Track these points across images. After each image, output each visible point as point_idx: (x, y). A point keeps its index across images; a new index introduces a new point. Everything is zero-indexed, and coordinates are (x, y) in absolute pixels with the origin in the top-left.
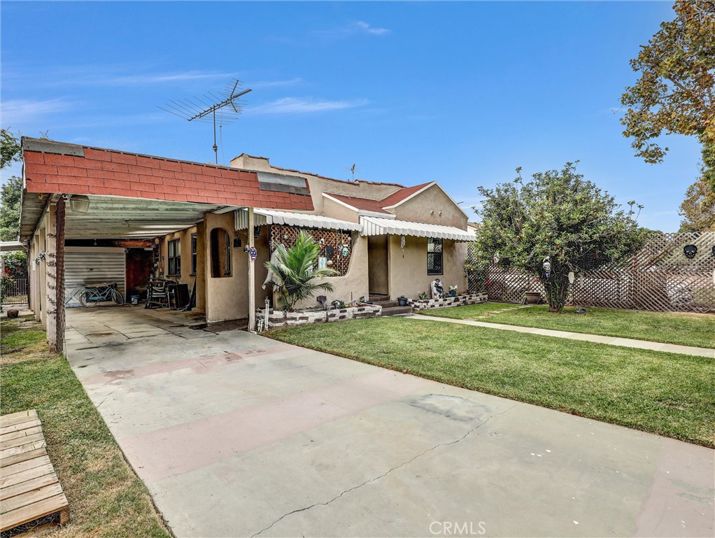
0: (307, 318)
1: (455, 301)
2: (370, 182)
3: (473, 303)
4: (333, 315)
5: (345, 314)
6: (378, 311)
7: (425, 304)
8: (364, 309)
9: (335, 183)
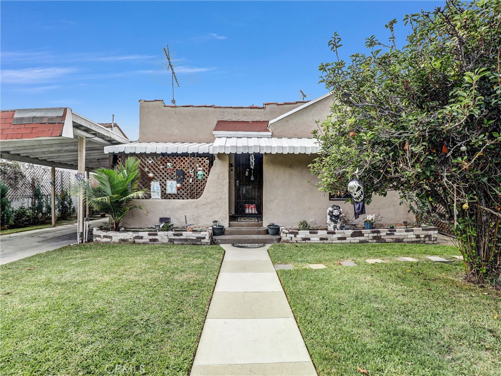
0: (111, 237)
1: (353, 235)
2: (279, 103)
3: (399, 241)
4: (141, 238)
5: (156, 237)
6: (204, 238)
7: (293, 236)
8: (181, 235)
9: (234, 110)
